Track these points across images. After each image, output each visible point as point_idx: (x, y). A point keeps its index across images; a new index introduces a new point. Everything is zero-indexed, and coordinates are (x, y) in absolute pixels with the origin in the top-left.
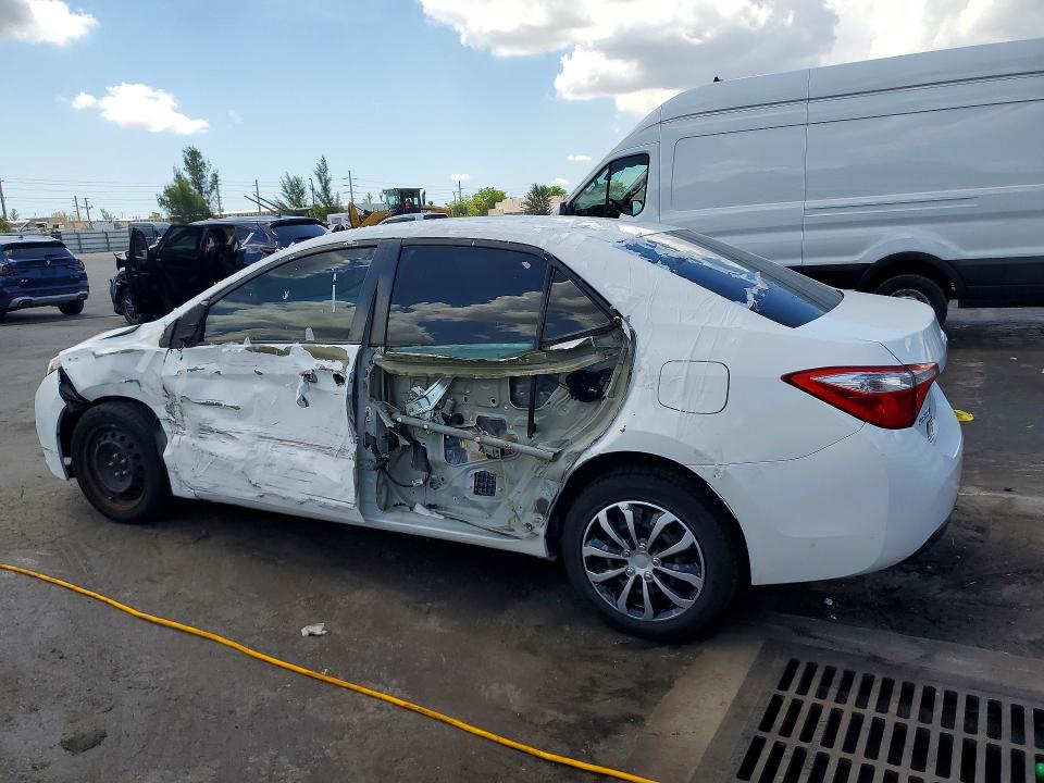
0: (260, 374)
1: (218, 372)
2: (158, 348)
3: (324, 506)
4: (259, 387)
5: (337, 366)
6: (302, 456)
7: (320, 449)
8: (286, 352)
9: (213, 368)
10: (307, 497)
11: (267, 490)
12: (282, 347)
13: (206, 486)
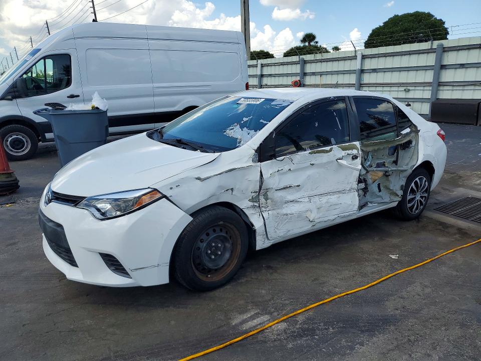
0: (313, 165)
1: (290, 170)
2: (252, 164)
3: (344, 217)
4: (311, 172)
5: (355, 152)
6: (333, 199)
7: (339, 192)
8: (331, 150)
9: (286, 168)
10: (337, 216)
11: (317, 221)
12: (328, 148)
13: (282, 234)
